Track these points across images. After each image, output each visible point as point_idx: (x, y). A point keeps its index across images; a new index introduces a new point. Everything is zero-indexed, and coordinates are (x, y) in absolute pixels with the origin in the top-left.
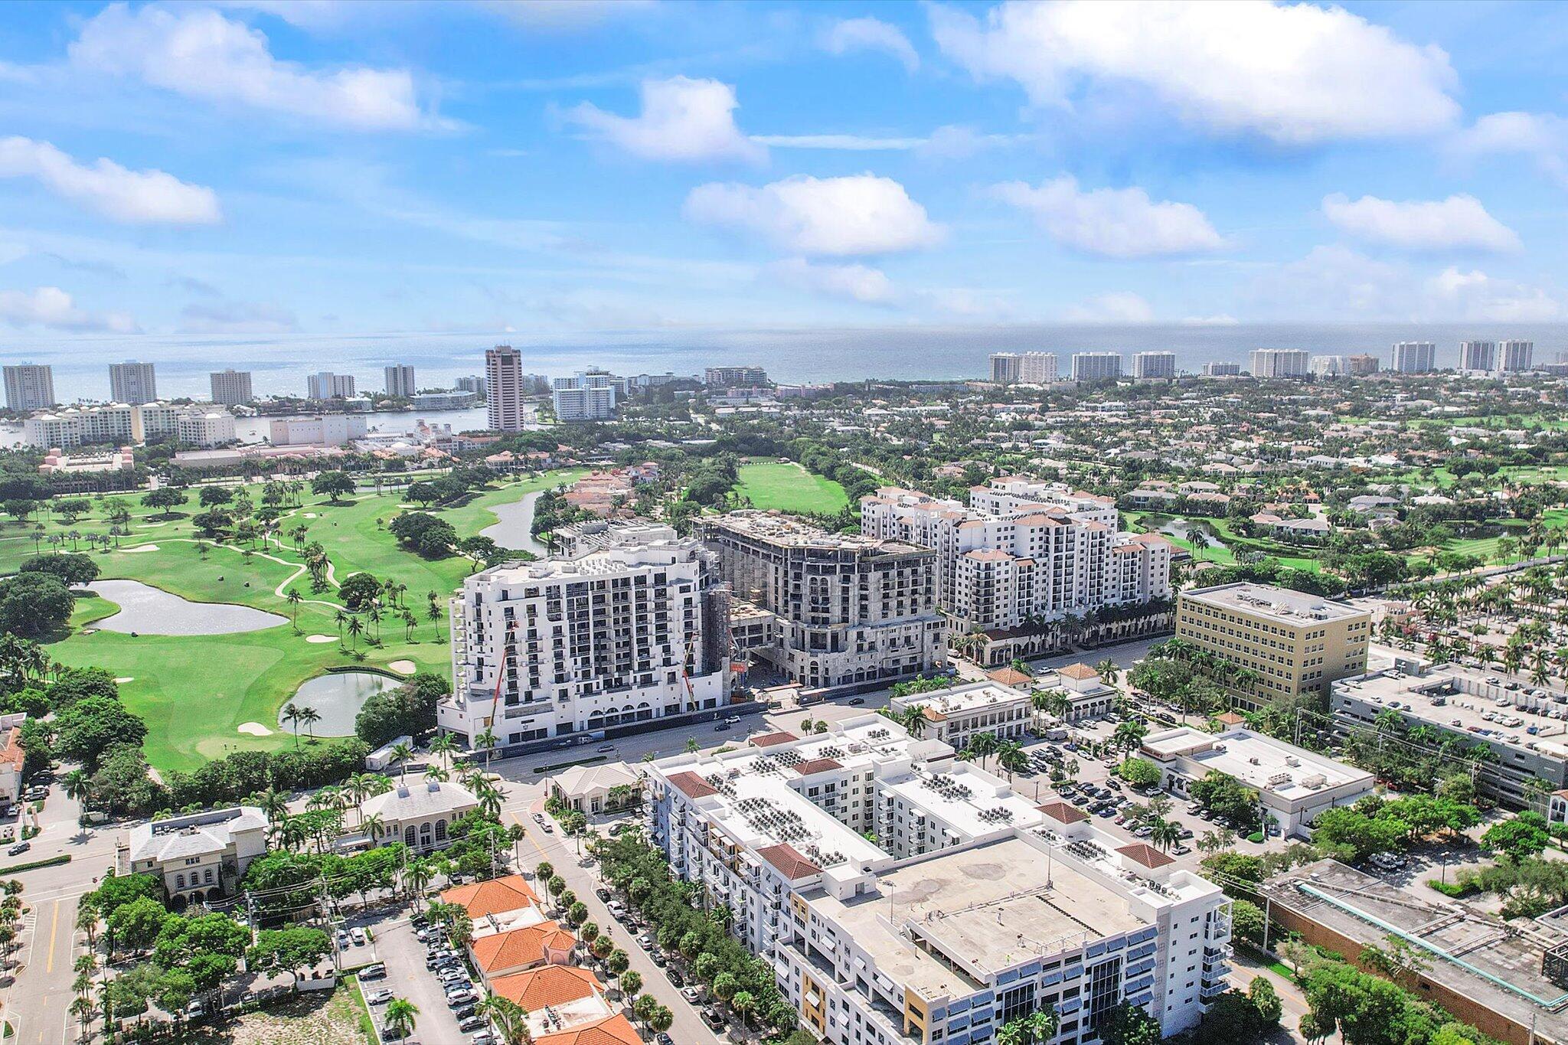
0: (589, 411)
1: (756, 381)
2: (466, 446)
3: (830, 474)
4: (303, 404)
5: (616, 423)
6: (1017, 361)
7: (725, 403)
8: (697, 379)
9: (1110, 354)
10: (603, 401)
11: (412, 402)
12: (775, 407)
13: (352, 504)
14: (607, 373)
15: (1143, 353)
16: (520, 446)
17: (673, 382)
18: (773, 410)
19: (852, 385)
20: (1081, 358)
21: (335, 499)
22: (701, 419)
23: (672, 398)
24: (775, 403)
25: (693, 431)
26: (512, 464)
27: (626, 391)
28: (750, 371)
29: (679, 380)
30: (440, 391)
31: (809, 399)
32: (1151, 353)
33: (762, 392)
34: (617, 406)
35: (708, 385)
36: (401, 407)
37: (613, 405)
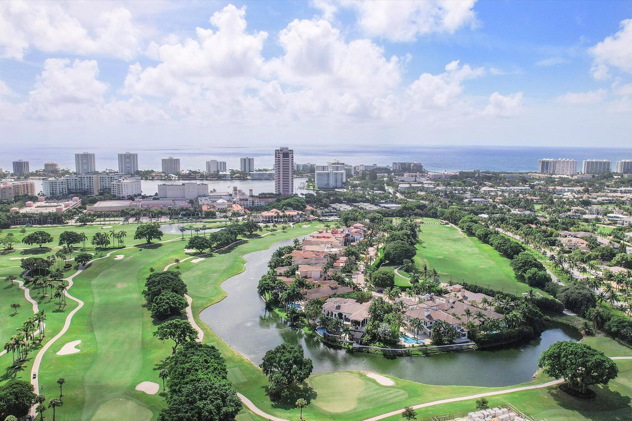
0: (332, 183)
1: (418, 169)
2: (256, 203)
3: (485, 238)
4: (199, 174)
5: (345, 190)
6: (555, 163)
7: (403, 181)
8: (388, 168)
9: (604, 160)
10: (339, 178)
11: (250, 175)
12: (431, 184)
13: (160, 245)
14: (343, 164)
15: (623, 161)
16: (283, 205)
17: (377, 169)
18: (431, 186)
19: (468, 173)
20: (588, 163)
21: (149, 242)
22: (391, 190)
23: (375, 178)
24: (430, 182)
25: (387, 198)
26: (275, 217)
27: (353, 173)
28: (415, 165)
29: (379, 168)
30: (266, 170)
31: (447, 180)
32: (628, 161)
33: (422, 175)
34: (347, 181)
35: (394, 171)
36: (244, 178)
37: (344, 181)
